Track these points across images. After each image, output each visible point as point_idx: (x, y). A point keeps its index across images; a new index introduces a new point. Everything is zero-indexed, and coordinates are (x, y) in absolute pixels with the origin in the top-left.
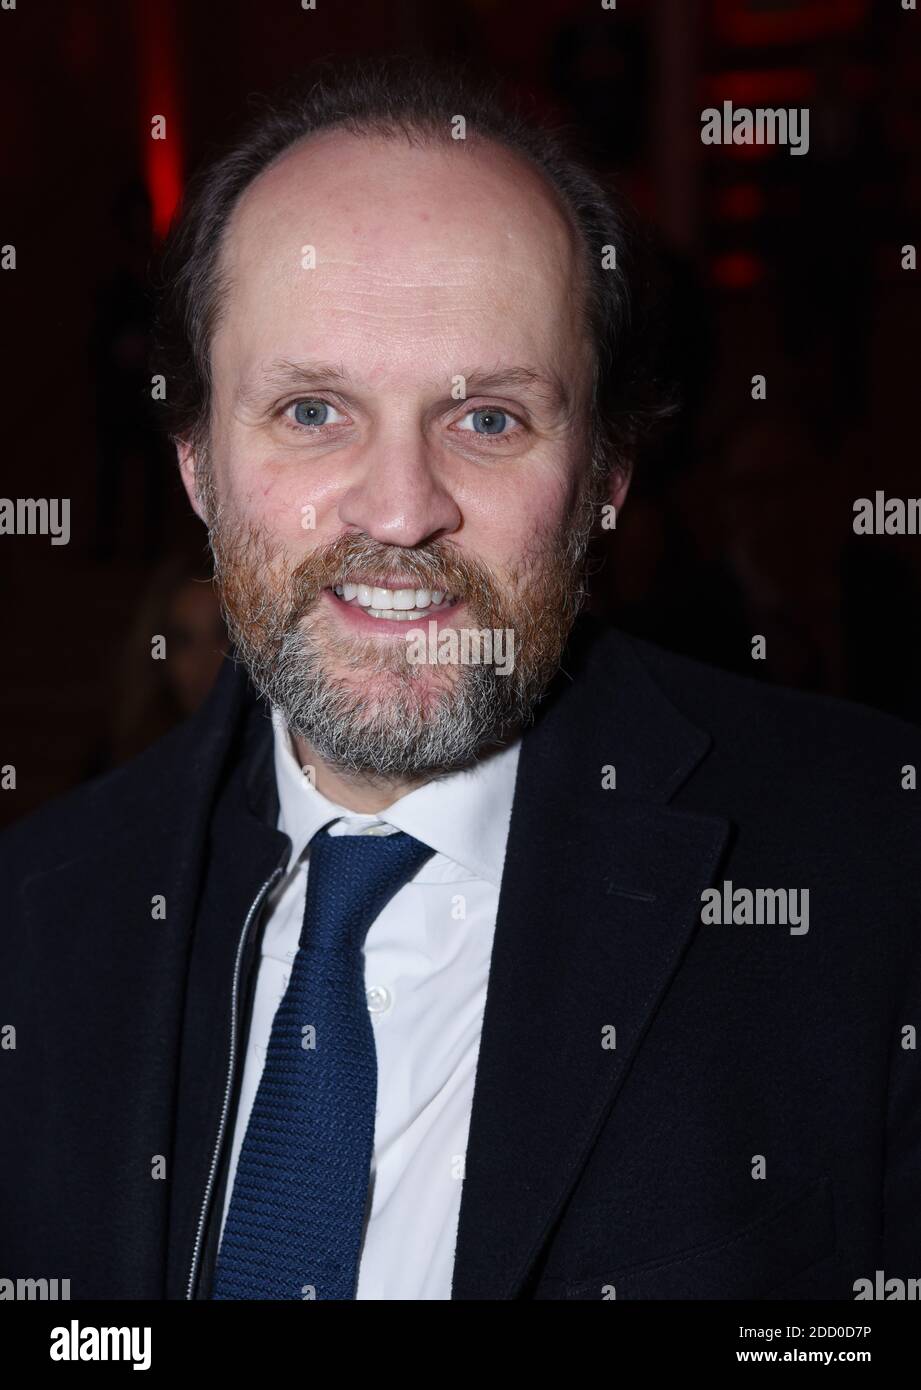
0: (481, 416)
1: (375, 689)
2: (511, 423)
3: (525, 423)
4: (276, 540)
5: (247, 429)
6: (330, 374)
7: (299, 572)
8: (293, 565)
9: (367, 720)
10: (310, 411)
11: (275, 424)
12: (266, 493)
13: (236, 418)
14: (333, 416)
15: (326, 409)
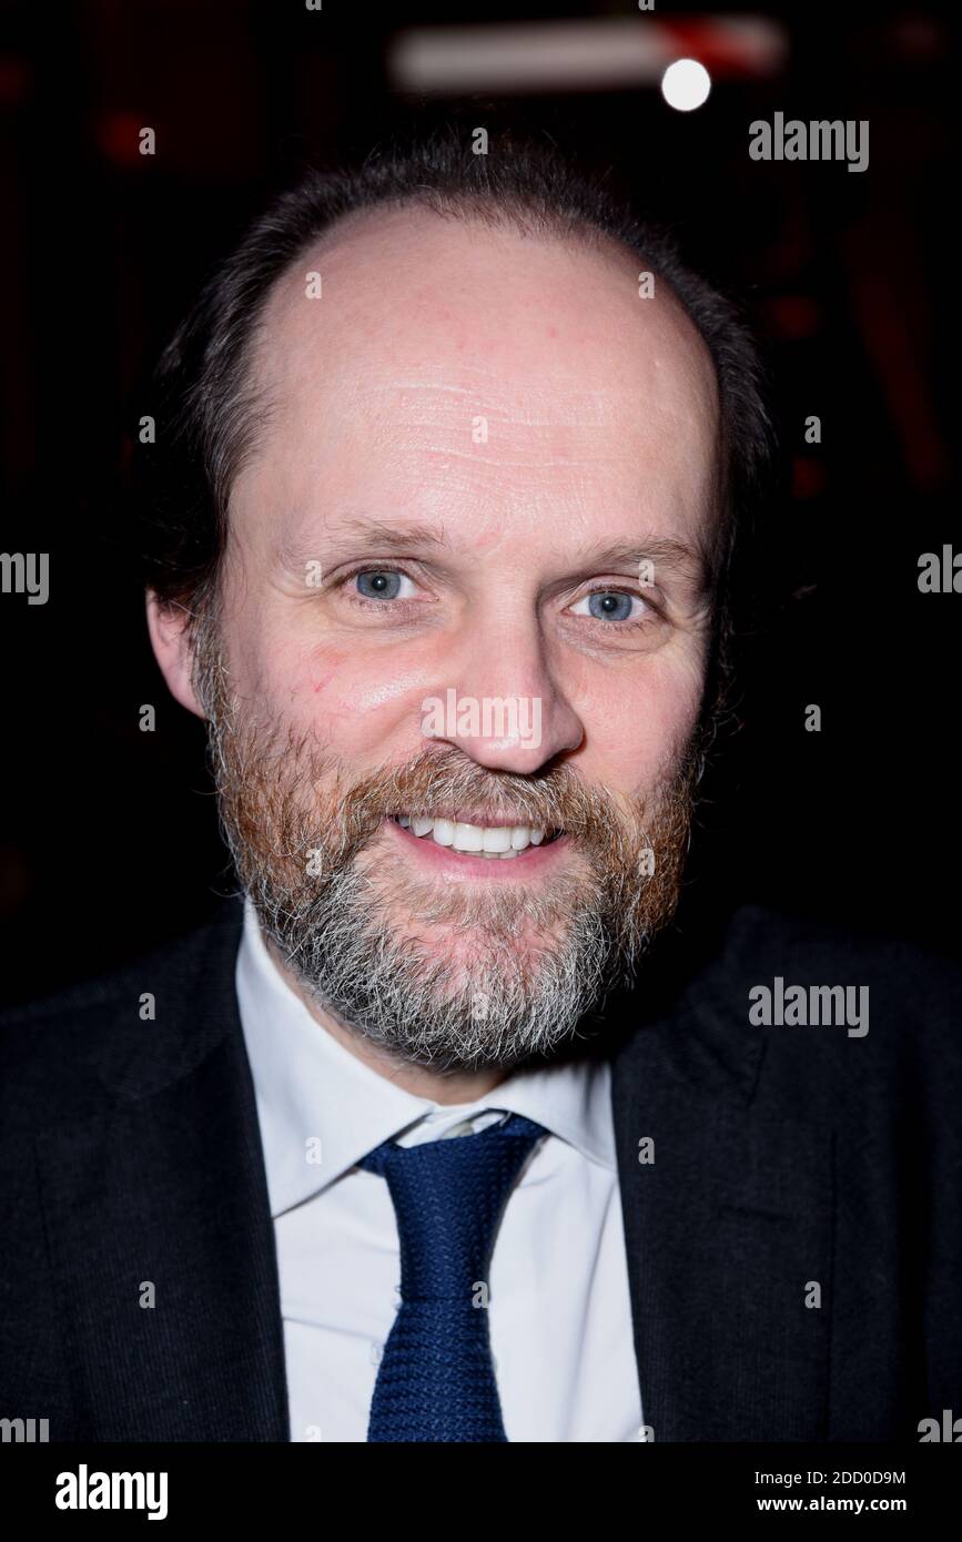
0: (598, 598)
1: (460, 951)
2: (638, 605)
3: (658, 610)
4: (329, 751)
5: (290, 601)
6: (422, 537)
7: (358, 793)
8: (348, 786)
9: (451, 995)
10: (376, 581)
11: (333, 597)
12: (317, 690)
13: (273, 585)
14: (407, 589)
15: (399, 580)
